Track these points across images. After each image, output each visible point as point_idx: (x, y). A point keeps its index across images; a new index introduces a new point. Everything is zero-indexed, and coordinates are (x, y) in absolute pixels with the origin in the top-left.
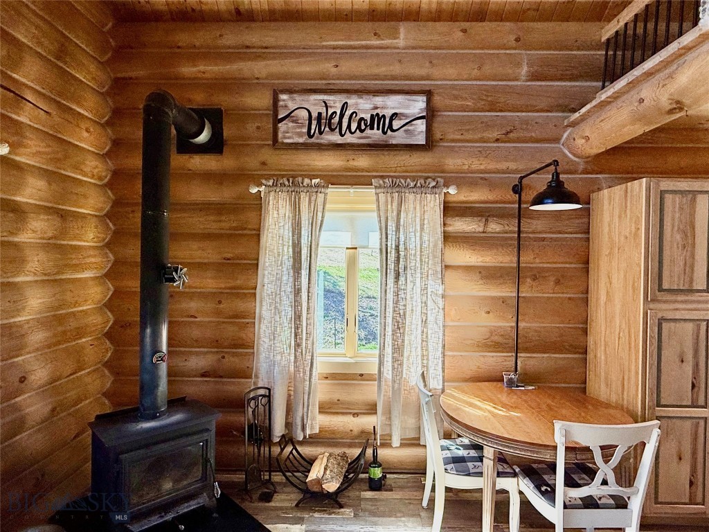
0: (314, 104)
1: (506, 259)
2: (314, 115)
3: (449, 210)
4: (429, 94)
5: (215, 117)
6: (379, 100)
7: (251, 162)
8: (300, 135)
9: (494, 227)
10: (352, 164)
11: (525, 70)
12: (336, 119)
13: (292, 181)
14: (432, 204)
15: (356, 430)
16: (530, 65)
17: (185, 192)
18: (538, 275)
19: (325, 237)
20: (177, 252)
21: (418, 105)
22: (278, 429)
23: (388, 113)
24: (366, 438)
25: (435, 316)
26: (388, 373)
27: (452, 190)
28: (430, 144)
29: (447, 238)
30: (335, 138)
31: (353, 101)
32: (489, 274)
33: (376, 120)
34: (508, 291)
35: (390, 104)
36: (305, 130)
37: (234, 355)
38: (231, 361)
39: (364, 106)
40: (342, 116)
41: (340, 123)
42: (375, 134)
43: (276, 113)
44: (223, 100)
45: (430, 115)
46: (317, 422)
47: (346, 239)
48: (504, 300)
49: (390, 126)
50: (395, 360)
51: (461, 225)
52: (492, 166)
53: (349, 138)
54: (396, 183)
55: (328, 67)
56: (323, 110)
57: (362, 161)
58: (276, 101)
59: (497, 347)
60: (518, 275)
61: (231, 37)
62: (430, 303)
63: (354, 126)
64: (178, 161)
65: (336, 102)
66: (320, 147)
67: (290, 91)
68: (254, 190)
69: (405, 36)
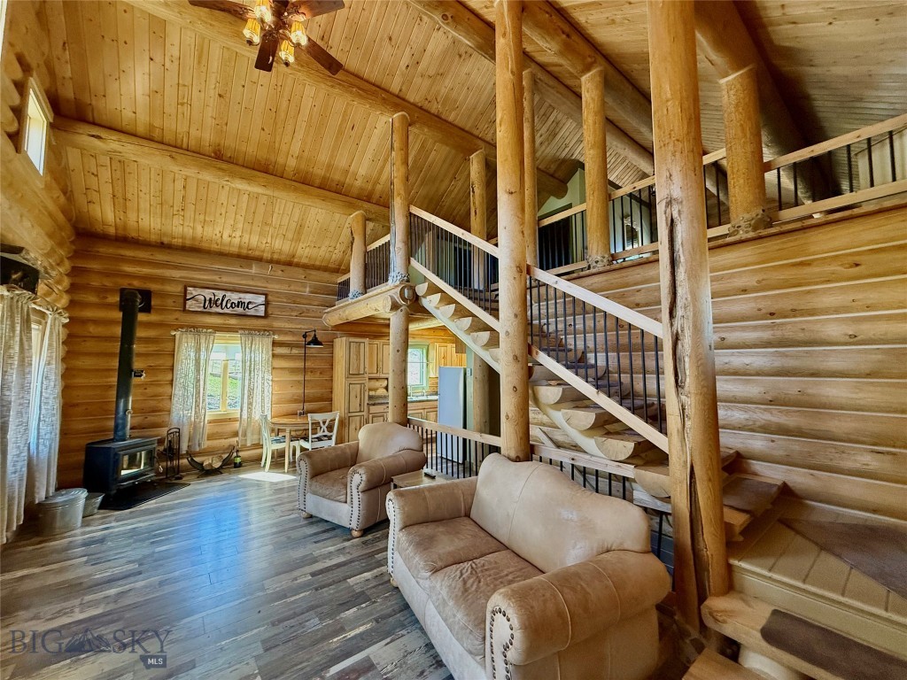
0: (208, 294)
1: (300, 364)
2: (208, 299)
3: (275, 344)
4: (266, 295)
5: (147, 295)
6: (242, 295)
7: (169, 318)
8: (200, 307)
9: (295, 351)
10: (227, 322)
11: (308, 289)
12: (220, 302)
13: (195, 328)
14: (268, 341)
15: (226, 445)
16: (310, 287)
17: (140, 333)
18: (313, 371)
19: (213, 356)
20: (137, 364)
21: (261, 299)
22: (184, 448)
23: (247, 301)
24: (232, 448)
25: (268, 390)
26: (245, 416)
27: (276, 337)
28: (266, 316)
29: (274, 356)
30: (219, 310)
31: (229, 294)
32: (293, 371)
33: (240, 304)
34: (300, 378)
35: (247, 298)
36: (202, 305)
37: (153, 416)
38: (151, 419)
39: (235, 297)
40: (223, 300)
41: (221, 304)
42: (240, 310)
43: (185, 296)
44: (153, 287)
45: (267, 304)
46: (206, 444)
47: (223, 356)
48: (299, 381)
49: (247, 307)
50: (249, 408)
51: (279, 350)
52: (293, 327)
53: (226, 311)
54: (250, 331)
55: (216, 278)
56: (213, 297)
57: (233, 321)
58: (186, 290)
59: (296, 401)
60: (305, 370)
61: (160, 256)
62: (266, 384)
63: (229, 305)
64: (142, 317)
65: (220, 294)
66: (210, 313)
67: (194, 287)
68: (173, 333)
69: (254, 270)
